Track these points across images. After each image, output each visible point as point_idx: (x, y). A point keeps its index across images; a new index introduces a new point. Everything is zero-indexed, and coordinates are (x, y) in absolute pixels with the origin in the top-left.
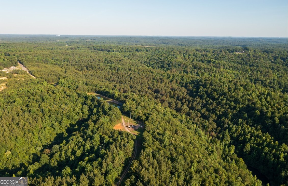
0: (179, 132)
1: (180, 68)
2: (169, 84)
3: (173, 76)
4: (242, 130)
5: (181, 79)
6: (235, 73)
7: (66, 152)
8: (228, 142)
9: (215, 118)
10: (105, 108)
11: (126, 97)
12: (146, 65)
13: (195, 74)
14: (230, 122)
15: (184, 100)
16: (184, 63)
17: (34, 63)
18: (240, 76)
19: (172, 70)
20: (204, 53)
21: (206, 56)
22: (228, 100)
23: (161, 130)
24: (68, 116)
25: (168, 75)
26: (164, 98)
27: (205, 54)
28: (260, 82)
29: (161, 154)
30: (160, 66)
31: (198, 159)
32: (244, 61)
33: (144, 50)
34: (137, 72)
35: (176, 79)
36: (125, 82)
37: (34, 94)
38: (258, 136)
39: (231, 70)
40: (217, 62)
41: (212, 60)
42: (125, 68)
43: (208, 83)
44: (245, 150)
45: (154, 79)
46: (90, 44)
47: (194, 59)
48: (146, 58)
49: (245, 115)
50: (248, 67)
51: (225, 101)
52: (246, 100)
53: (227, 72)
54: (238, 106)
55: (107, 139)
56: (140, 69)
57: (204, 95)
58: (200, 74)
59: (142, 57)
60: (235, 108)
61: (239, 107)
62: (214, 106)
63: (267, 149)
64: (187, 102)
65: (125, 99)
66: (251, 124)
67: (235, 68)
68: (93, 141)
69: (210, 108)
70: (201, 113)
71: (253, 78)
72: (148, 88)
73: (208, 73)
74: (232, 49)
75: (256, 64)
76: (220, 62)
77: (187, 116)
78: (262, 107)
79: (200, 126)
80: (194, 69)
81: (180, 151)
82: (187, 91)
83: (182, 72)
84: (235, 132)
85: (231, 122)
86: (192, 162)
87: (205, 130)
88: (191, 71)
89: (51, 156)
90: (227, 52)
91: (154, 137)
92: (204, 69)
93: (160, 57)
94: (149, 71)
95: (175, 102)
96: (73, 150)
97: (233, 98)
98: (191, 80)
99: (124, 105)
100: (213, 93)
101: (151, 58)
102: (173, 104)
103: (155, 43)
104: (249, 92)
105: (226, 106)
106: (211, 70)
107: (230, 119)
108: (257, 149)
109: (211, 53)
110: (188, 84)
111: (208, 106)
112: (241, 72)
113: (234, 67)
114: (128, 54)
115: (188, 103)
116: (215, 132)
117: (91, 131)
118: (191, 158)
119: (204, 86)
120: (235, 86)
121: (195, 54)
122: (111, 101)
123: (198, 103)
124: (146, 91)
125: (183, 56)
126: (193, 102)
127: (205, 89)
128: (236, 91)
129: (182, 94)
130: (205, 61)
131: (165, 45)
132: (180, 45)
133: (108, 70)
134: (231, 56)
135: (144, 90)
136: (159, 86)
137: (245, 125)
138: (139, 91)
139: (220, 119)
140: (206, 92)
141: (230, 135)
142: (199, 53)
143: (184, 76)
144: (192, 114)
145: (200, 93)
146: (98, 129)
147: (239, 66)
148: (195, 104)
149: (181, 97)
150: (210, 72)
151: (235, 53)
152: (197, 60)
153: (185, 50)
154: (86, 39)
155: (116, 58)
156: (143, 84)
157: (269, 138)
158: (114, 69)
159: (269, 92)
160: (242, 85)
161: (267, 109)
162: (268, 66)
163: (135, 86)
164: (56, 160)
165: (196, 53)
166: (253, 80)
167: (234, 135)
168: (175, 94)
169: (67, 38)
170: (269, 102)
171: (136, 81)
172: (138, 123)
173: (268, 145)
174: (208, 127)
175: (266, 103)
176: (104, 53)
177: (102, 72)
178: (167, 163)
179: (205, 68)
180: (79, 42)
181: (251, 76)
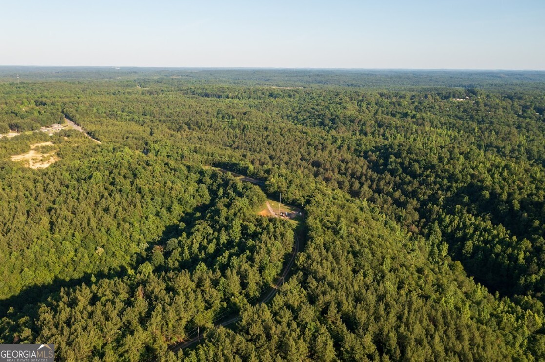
0: (361, 222)
1: (353, 126)
2: (335, 152)
3: (342, 139)
4: (461, 221)
5: (356, 143)
6: (451, 135)
7: (190, 248)
8: (437, 240)
9: (416, 205)
10: (238, 187)
11: (268, 172)
12: (292, 121)
13: (381, 136)
14: (441, 210)
15: (364, 178)
16: (360, 117)
17: (92, 118)
18: (459, 140)
19: (338, 129)
20: (394, 100)
21: (399, 105)
22: (437, 176)
23: (333, 217)
24: (179, 200)
25: (333, 138)
26: (330, 175)
27: (397, 102)
28: (496, 150)
29: (338, 245)
30: (317, 123)
31: (393, 255)
32: (467, 114)
33: (285, 95)
34: (279, 132)
35: (348, 143)
36: (260, 150)
37: (119, 166)
38: (485, 230)
39: (444, 130)
40: (418, 115)
41: (409, 111)
42: (258, 126)
43: (404, 150)
44: (464, 251)
45: (309, 144)
46: (180, 83)
47: (377, 111)
48: (290, 110)
49: (465, 198)
50: (474, 125)
51: (432, 179)
52: (468, 175)
53: (437, 134)
54: (454, 185)
55: (252, 228)
56: (283, 128)
57: (398, 169)
58: (389, 136)
59: (283, 108)
60: (449, 188)
61: (456, 187)
62: (414, 186)
63: (498, 248)
64: (369, 181)
65: (266, 175)
66: (475, 212)
67: (451, 125)
68: (231, 231)
69: (408, 190)
70: (393, 198)
71: (482, 143)
72: (301, 159)
73: (403, 134)
74: (446, 93)
75: (490, 119)
76: (424, 115)
77: (370, 202)
78: (493, 187)
79: (392, 216)
80: (378, 129)
81: (365, 243)
82: (368, 164)
83: (357, 132)
84: (449, 224)
85: (443, 210)
86: (383, 257)
87: (401, 223)
88: (373, 131)
89: (167, 254)
90: (438, 97)
91: (324, 225)
92: (396, 128)
93: (316, 107)
94: (299, 132)
95: (349, 182)
96: (200, 245)
97: (446, 173)
98: (375, 145)
99: (267, 183)
100: (413, 165)
101: (299, 109)
102: (346, 184)
103: (302, 81)
104: (473, 163)
105: (435, 185)
106: (409, 129)
107: (440, 206)
108: (484, 249)
109: (407, 100)
110: (370, 153)
111: (405, 186)
112: (461, 132)
113: (450, 123)
114: (256, 102)
115: (370, 183)
116: (417, 226)
117: (225, 218)
118: (381, 253)
119: (398, 155)
120: (451, 155)
121: (380, 101)
122: (243, 178)
123: (387, 182)
124: (298, 163)
125: (357, 106)
126: (379, 181)
127: (399, 160)
128: (452, 161)
129: (359, 168)
130: (397, 114)
131: (320, 85)
132: (349, 86)
133: (226, 130)
134: (445, 105)
135: (294, 161)
136: (319, 156)
137: (466, 214)
138: (287, 163)
139: (424, 207)
140: (402, 164)
141: (441, 229)
142: (386, 100)
143: (361, 139)
144: (379, 199)
145: (390, 166)
146: (235, 215)
147: (459, 123)
148: (382, 183)
149: (358, 174)
150: (407, 132)
151: (451, 99)
152: (382, 112)
153: (359, 94)
154: (172, 75)
155: (236, 110)
156: (291, 152)
157: (503, 232)
158: (237, 127)
159: (507, 163)
160: (463, 152)
161: (502, 188)
162: (511, 123)
163: (278, 155)
164: (176, 259)
165: (380, 99)
166: (483, 146)
167: (448, 230)
168: (349, 168)
169: (134, 72)
170: (506, 178)
171: (279, 147)
172: (293, 210)
173: (501, 242)
174: (404, 219)
175: (500, 180)
176: (211, 100)
177: (217, 133)
178: (347, 257)
179: (398, 125)
180: (158, 80)
181: (479, 139)
